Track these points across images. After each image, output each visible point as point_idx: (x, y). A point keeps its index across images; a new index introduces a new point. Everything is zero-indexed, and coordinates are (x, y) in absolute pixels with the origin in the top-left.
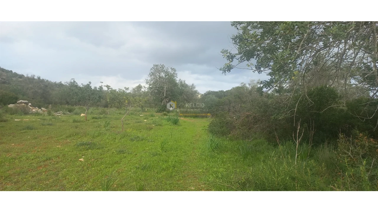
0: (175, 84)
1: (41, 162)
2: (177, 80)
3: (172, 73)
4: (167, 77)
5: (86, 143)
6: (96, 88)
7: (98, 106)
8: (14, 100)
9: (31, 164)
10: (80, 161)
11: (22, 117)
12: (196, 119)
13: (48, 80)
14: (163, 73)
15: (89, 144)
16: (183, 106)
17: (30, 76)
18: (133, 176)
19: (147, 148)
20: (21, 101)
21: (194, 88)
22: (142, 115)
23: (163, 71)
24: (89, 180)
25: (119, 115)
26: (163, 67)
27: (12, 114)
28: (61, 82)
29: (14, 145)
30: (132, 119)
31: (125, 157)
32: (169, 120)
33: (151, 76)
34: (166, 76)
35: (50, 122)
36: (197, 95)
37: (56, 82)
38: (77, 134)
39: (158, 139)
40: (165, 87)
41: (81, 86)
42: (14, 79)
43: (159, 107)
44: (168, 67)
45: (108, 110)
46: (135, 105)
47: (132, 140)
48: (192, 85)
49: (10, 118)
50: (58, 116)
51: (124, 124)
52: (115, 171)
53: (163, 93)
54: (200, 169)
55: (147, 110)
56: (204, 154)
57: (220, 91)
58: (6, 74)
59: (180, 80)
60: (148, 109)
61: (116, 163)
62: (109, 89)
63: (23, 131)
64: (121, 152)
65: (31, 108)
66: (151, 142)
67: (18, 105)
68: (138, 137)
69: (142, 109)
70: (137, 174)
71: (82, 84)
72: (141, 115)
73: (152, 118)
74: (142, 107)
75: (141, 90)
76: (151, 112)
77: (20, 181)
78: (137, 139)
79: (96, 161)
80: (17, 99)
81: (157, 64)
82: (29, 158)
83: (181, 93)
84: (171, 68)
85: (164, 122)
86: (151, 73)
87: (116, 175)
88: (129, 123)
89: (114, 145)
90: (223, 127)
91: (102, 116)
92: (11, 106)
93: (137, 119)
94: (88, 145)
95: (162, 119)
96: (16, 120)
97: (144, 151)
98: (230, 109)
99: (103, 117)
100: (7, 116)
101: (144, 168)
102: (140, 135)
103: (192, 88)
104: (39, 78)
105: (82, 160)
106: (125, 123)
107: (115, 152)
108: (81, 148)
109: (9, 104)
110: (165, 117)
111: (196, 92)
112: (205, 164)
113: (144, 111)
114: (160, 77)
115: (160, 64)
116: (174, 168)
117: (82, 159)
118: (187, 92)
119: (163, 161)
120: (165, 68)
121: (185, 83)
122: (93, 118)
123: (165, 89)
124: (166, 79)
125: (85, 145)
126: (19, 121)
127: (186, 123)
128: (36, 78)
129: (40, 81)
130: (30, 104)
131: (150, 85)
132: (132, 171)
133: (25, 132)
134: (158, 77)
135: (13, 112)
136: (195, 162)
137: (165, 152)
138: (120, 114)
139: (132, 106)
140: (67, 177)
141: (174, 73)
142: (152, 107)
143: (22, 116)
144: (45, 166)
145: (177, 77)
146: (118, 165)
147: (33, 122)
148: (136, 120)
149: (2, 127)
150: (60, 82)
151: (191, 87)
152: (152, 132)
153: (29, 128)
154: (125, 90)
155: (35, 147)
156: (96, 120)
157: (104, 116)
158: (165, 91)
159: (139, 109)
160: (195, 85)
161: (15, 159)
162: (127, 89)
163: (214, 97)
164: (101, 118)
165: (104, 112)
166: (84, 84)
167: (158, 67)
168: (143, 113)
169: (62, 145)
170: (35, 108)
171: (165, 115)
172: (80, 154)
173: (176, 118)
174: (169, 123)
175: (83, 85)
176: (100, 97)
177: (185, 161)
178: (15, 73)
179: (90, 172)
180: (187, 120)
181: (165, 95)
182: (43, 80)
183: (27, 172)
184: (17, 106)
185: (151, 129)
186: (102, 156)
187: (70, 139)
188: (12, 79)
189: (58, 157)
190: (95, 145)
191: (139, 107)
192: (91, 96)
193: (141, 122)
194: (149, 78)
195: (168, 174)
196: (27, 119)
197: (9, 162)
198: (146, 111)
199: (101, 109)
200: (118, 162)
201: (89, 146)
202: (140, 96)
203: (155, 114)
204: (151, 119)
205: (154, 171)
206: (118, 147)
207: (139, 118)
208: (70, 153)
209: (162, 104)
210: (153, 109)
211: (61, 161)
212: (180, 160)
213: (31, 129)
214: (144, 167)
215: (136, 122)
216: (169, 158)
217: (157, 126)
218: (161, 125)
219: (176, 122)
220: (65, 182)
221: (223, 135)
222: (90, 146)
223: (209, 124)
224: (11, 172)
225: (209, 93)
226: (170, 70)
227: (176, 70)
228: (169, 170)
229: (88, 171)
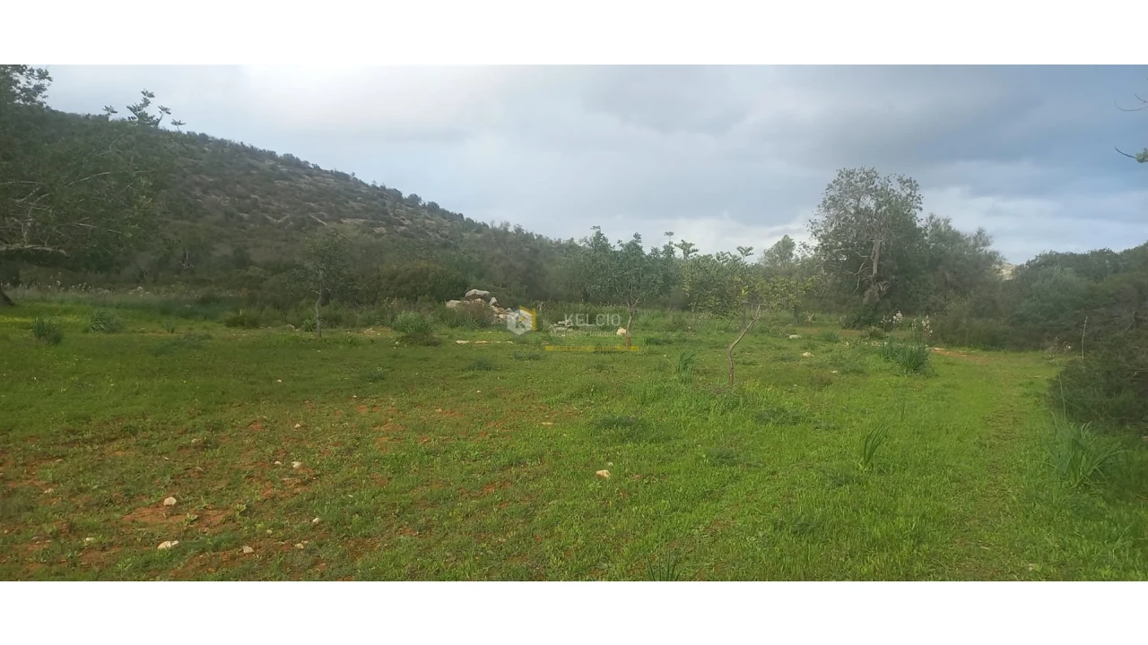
0: (914, 233)
1: (494, 471)
2: (921, 219)
3: (904, 195)
4: (884, 208)
5: (620, 419)
6: (655, 251)
7: (665, 305)
8: (459, 290)
9: (471, 472)
10: (600, 477)
11: (473, 334)
12: (992, 353)
13: (541, 236)
14: (869, 198)
15: (630, 424)
16: (942, 307)
17: (497, 225)
18: (763, 556)
19: (814, 453)
20: (473, 291)
21: (984, 245)
22: (795, 336)
23: (869, 191)
24: (617, 548)
25: (722, 334)
26: (870, 176)
27: (452, 327)
28: (572, 239)
29: (440, 413)
30: (762, 349)
31: (737, 478)
32: (888, 354)
33: (828, 208)
34: (879, 206)
35: (537, 351)
36: (998, 267)
37: (560, 239)
38: (599, 389)
39: (851, 420)
40: (877, 243)
41: (618, 248)
42: (466, 235)
43: (852, 308)
44: (890, 176)
45: (690, 318)
46: (773, 304)
47: (760, 419)
48: (979, 233)
49: (446, 337)
50: (558, 331)
51: (737, 363)
52: (701, 527)
53: (870, 263)
54: (1031, 560)
55: (814, 319)
56: (1043, 496)
57: (1093, 253)
58: (449, 224)
59: (931, 217)
60: (817, 315)
61: (708, 495)
62: (689, 252)
63: (466, 374)
64: (724, 459)
65: (496, 309)
66: (828, 428)
67: (468, 302)
68: (782, 410)
69: (796, 316)
70: (777, 549)
71: (619, 242)
72: (791, 337)
73: (828, 346)
74: (796, 309)
75: (791, 255)
76: (827, 326)
77: (433, 526)
78: (780, 417)
79: (646, 481)
80: (465, 286)
81: (850, 168)
82: (467, 453)
83: (936, 262)
84: (900, 180)
85: (872, 361)
86: (830, 199)
87: (707, 539)
88: (753, 359)
89: (702, 431)
90: (1119, 390)
91: (673, 336)
92: (452, 304)
93: (779, 348)
94: (625, 425)
95: (865, 351)
96: (458, 342)
97: (803, 463)
98: (1141, 320)
99: (676, 340)
100: (441, 332)
101: (802, 530)
102: (788, 404)
103: (976, 246)
104: (519, 230)
105: (605, 475)
106: (740, 360)
107: (704, 456)
108: (605, 432)
109: (448, 301)
110: (876, 344)
111: (992, 258)
112: (1051, 542)
113: (801, 322)
114: (858, 212)
115: (862, 169)
116: (920, 542)
117: (604, 473)
118: (957, 259)
119: (872, 510)
120: (877, 181)
121: (950, 228)
122: (649, 341)
123: (876, 249)
124: (881, 217)
125: (617, 427)
126: (465, 345)
127: (954, 367)
128: (511, 229)
129: (523, 238)
130: (494, 300)
131: (825, 238)
132: (761, 534)
133: (471, 378)
134: (853, 211)
135: (456, 321)
136: (1007, 524)
137: (880, 472)
138: (726, 330)
139: (763, 308)
140: (558, 529)
141: (910, 195)
142: (830, 311)
143: (476, 333)
144: (504, 483)
145: (921, 209)
146: (713, 506)
147: (497, 347)
148: (778, 352)
149: (426, 359)
150: (569, 238)
151: (972, 242)
152: (829, 394)
153: (484, 366)
154: (741, 256)
155: (488, 422)
156: (656, 348)
157: (679, 336)
158: (877, 256)
159: (786, 314)
160: (988, 232)
161: (435, 453)
162: (747, 252)
163: (1070, 276)
164: (670, 343)
165: (679, 325)
166: (624, 242)
167: (852, 178)
168: (798, 329)
169: (555, 422)
170: (505, 311)
171: (874, 336)
172: (600, 452)
173: (914, 347)
174: (889, 365)
175: (622, 245)
176: (666, 278)
177: (963, 519)
178: (468, 219)
179: (625, 521)
180: (960, 355)
181: (875, 271)
182: (528, 237)
183: (456, 497)
184: (465, 305)
185: (825, 383)
186: (665, 468)
187: (580, 403)
188: (462, 237)
189: (540, 456)
190: (645, 426)
191: (787, 309)
192: (643, 276)
193: (790, 359)
194: (821, 218)
195: (897, 565)
196: (484, 339)
197: (420, 463)
198: (807, 322)
199: (671, 316)
200: (711, 492)
201: (628, 429)
202: (791, 274)
203: (838, 332)
204: (824, 349)
205: (839, 547)
206: (714, 438)
207: (785, 344)
208: (573, 448)
209: (865, 300)
210: (833, 316)
211: (548, 473)
212: (941, 510)
213: (488, 369)
214: (801, 525)
215: (776, 359)
216: (895, 497)
217: (847, 373)
218: (860, 372)
219: (916, 364)
220: (548, 545)
221: (1122, 423)
222: (631, 430)
223: (1053, 373)
224: (417, 494)
225: (1049, 262)
226: (895, 186)
227: (917, 185)
228: (900, 549)
229: (618, 513)
